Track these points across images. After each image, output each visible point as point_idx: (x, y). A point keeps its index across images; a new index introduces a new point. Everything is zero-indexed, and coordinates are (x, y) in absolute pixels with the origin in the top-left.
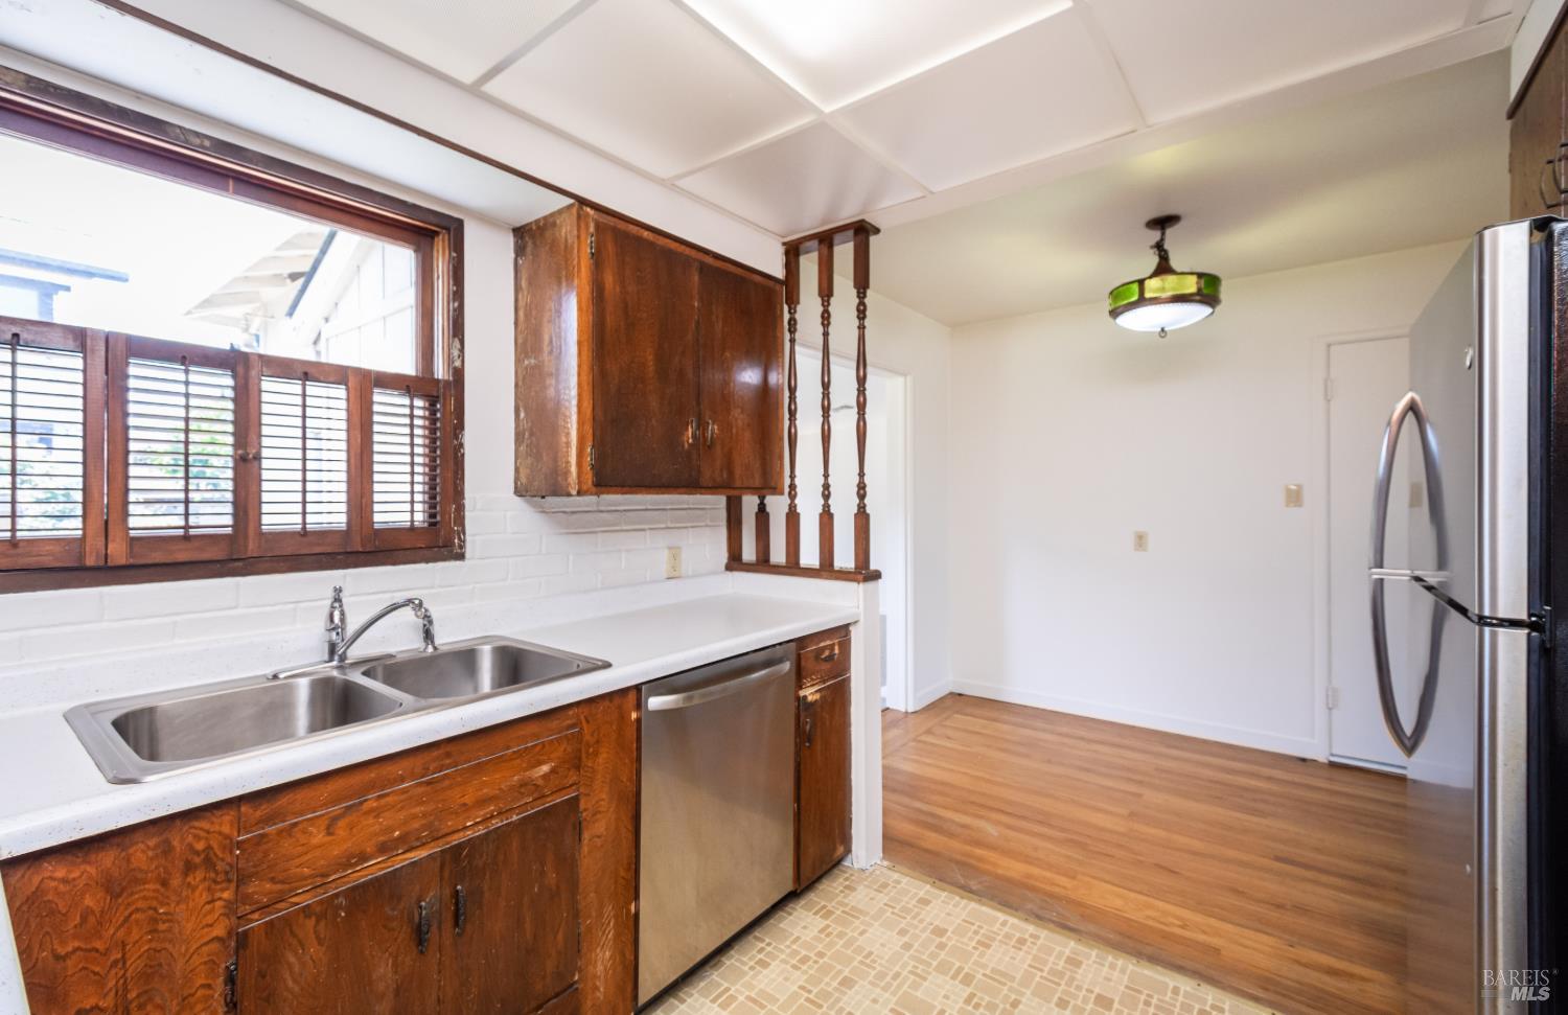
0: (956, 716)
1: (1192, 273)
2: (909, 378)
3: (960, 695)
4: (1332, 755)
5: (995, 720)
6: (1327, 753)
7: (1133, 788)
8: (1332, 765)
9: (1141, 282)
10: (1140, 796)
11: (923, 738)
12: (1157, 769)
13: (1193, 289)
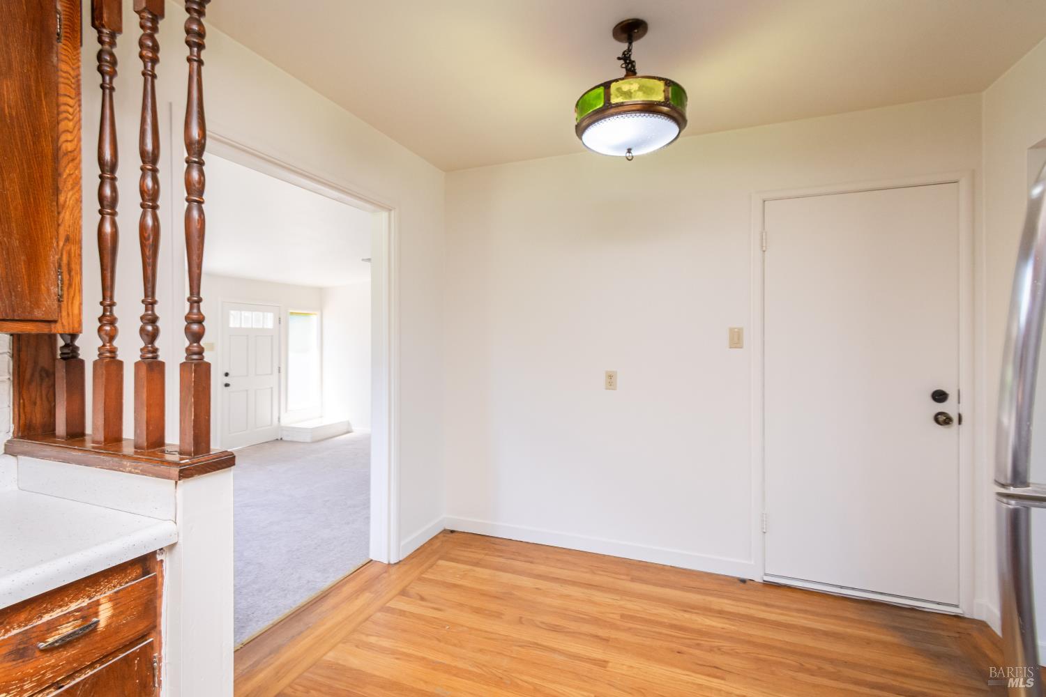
0: (441, 562)
1: (660, 79)
2: (393, 212)
3: (452, 532)
4: (766, 575)
5: (477, 564)
6: (762, 574)
7: (597, 653)
8: (768, 585)
9: (607, 85)
10: (603, 664)
11: (392, 604)
12: (622, 616)
13: (660, 97)
